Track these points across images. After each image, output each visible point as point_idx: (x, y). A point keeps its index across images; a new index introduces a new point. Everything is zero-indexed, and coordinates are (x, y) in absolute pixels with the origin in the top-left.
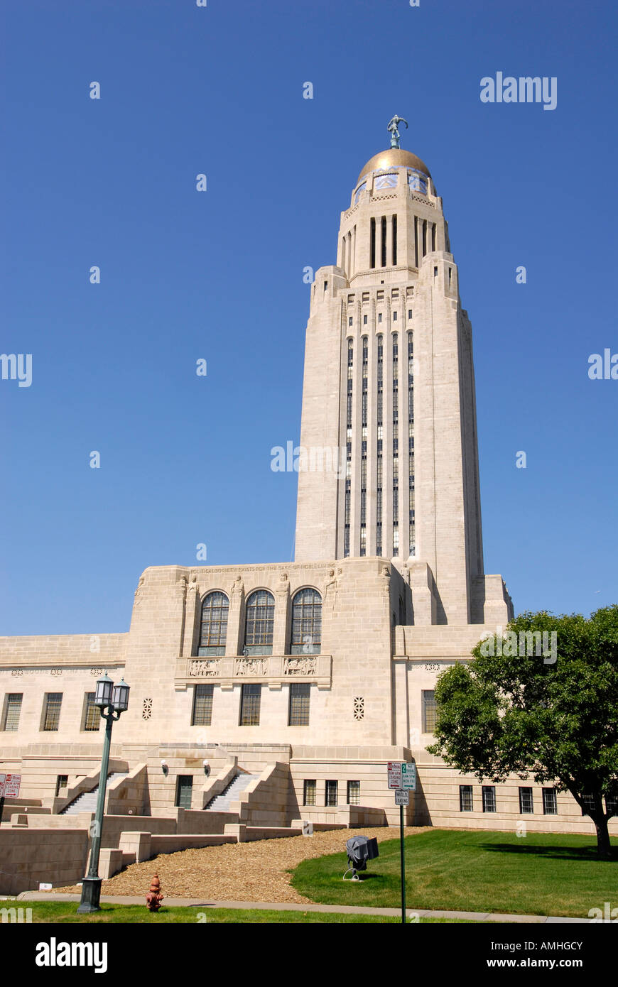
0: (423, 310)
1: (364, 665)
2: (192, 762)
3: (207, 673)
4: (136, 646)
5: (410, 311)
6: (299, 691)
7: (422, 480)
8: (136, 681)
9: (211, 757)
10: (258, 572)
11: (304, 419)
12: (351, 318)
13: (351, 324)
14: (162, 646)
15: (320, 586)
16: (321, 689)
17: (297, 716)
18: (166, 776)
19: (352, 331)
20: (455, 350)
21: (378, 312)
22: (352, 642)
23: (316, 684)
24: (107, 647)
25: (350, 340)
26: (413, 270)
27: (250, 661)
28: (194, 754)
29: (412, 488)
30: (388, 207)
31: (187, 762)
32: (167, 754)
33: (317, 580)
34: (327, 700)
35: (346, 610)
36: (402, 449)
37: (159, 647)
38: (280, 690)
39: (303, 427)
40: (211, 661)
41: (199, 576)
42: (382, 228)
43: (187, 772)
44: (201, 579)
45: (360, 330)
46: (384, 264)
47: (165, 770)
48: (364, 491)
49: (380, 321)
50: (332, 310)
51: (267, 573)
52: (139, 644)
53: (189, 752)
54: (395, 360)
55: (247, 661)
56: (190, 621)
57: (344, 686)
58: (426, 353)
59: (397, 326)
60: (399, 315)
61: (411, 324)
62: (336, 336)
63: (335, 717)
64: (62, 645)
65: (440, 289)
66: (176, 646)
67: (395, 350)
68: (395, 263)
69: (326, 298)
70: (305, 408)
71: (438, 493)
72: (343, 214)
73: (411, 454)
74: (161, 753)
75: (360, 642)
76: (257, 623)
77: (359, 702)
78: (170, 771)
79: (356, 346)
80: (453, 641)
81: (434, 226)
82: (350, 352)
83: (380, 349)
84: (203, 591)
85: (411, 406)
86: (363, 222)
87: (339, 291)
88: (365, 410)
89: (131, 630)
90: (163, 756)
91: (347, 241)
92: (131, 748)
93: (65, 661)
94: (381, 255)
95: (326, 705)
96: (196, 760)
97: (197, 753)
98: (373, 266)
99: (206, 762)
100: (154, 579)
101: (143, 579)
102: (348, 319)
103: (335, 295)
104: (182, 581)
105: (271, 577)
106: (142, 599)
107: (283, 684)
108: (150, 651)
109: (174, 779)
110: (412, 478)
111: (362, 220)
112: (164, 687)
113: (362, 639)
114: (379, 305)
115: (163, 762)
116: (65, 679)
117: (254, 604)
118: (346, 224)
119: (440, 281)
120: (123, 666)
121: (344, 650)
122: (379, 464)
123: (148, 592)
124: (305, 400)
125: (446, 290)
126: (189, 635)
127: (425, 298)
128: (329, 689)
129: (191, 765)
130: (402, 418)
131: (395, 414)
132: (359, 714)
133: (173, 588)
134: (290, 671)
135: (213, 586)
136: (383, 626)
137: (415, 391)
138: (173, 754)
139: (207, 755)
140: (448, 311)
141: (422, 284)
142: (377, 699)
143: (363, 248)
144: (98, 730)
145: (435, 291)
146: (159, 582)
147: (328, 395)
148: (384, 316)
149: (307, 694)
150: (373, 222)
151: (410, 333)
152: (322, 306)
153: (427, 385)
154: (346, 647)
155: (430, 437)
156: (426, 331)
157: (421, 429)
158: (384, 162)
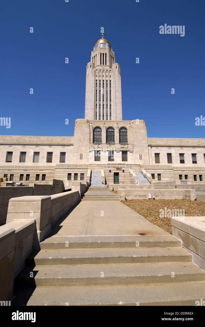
0: (113, 76)
1: (141, 147)
2: (118, 169)
3: (98, 147)
4: (76, 140)
5: (110, 76)
6: (125, 153)
7: (113, 114)
8: (77, 149)
9: (124, 167)
10: (109, 122)
11: (86, 97)
12: (97, 75)
13: (97, 77)
14: (84, 140)
15: (127, 127)
16: (130, 152)
17: (124, 159)
18: (110, 173)
19: (97, 78)
20: (121, 86)
21: (103, 75)
22: (138, 141)
23: (129, 151)
24: (66, 140)
25: (97, 80)
26: (110, 67)
27: (111, 145)
28: (119, 166)
29: (111, 115)
30: (105, 51)
31: (117, 169)
32: (110, 167)
33: (126, 125)
34: (132, 155)
35: (136, 133)
36: (109, 107)
37: (83, 140)
38: (119, 152)
39: (86, 99)
40: (99, 144)
41: (93, 122)
42: (103, 55)
43: (117, 171)
44: (93, 123)
45: (99, 79)
46: (103, 64)
47: (110, 171)
48: (100, 115)
49: (104, 77)
50: (92, 73)
51: (112, 123)
52: (77, 139)
53: (117, 166)
54: (107, 87)
55: (110, 145)
56: (92, 134)
57: (136, 152)
58: (114, 86)
59: (108, 79)
60: (108, 76)
61: (111, 79)
62: (93, 79)
63: (135, 159)
64: (51, 139)
65: (117, 72)
66: (88, 140)
67: (107, 84)
68: (106, 64)
69: (91, 69)
70: (86, 95)
71: (117, 117)
72: (92, 52)
73: (111, 108)
74: (108, 166)
75: (140, 141)
76: (110, 135)
77: (141, 156)
78: (112, 171)
79: (98, 82)
80: (161, 142)
81: (114, 58)
82: (97, 83)
83: (104, 83)
84: (94, 126)
85: (111, 97)
86: (99, 54)
87: (94, 68)
88: (100, 97)
89: (74, 136)
90: (109, 167)
91: (94, 58)
92: (92, 165)
93: (53, 143)
94: (103, 62)
95: (132, 156)
96: (119, 168)
97: (120, 166)
98: (101, 64)
99: (123, 169)
100: (80, 122)
101: (77, 122)
102: (96, 75)
103: (93, 69)
104: (88, 123)
105: (113, 124)
106: (77, 127)
107: (120, 151)
108: (81, 141)
109: (113, 174)
110: (111, 113)
111: (98, 53)
112: (86, 151)
113: (140, 140)
114: (103, 73)
115: (110, 169)
116: (53, 149)
117: (109, 130)
118: (93, 54)
119: (117, 69)
120: (73, 145)
121: (136, 143)
122: (104, 110)
123: (79, 125)
124: (86, 93)
125: (119, 72)
126: (92, 138)
127: (114, 73)
128: (133, 152)
129: (118, 170)
130: (108, 100)
131: (107, 99)
132: (141, 158)
133: (86, 125)
134: (122, 147)
135: (97, 125)
136: (146, 137)
137: (111, 94)
138: (112, 167)
139: (123, 167)
140: (119, 77)
141: (113, 70)
142: (146, 155)
143: (99, 60)
144: (65, 162)
145: (116, 72)
146: (82, 123)
147: (92, 93)
148: (104, 76)
149: (127, 153)
150: (101, 54)
151: (110, 81)
152: (89, 71)
153: (115, 93)
154: (136, 142)
155: (115, 104)
156: (114, 80)
157: (113, 103)
158: (101, 41)
